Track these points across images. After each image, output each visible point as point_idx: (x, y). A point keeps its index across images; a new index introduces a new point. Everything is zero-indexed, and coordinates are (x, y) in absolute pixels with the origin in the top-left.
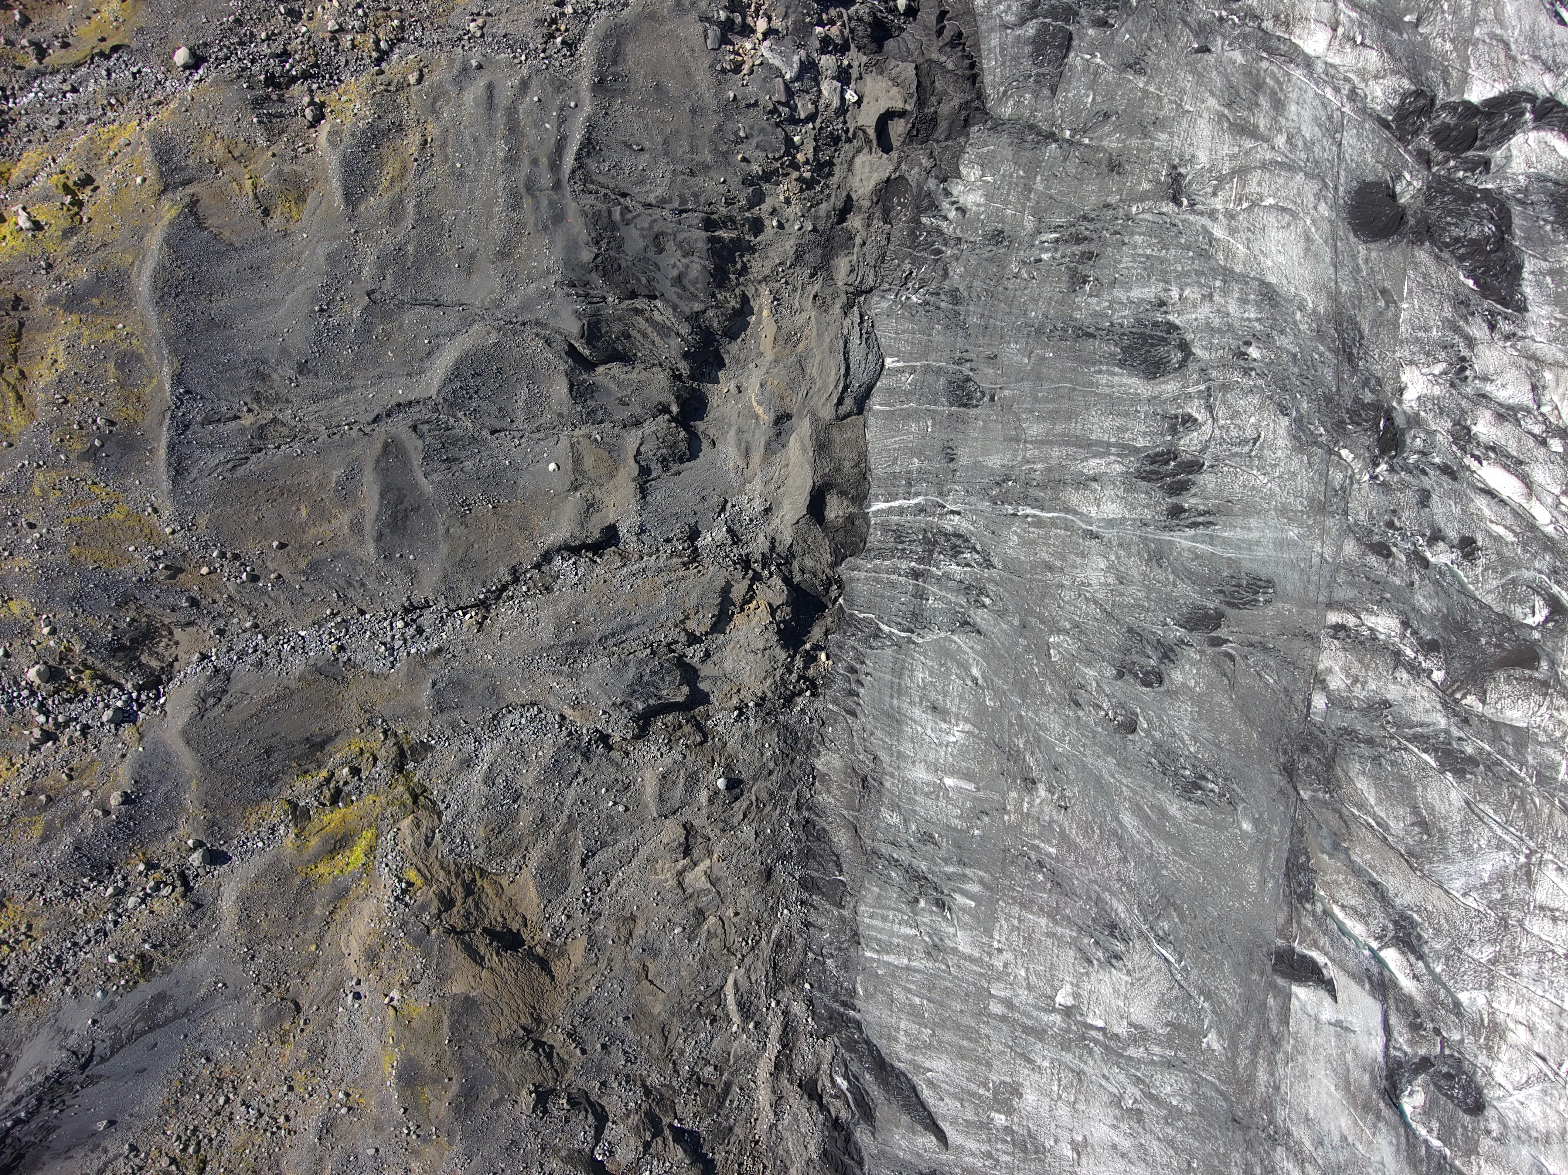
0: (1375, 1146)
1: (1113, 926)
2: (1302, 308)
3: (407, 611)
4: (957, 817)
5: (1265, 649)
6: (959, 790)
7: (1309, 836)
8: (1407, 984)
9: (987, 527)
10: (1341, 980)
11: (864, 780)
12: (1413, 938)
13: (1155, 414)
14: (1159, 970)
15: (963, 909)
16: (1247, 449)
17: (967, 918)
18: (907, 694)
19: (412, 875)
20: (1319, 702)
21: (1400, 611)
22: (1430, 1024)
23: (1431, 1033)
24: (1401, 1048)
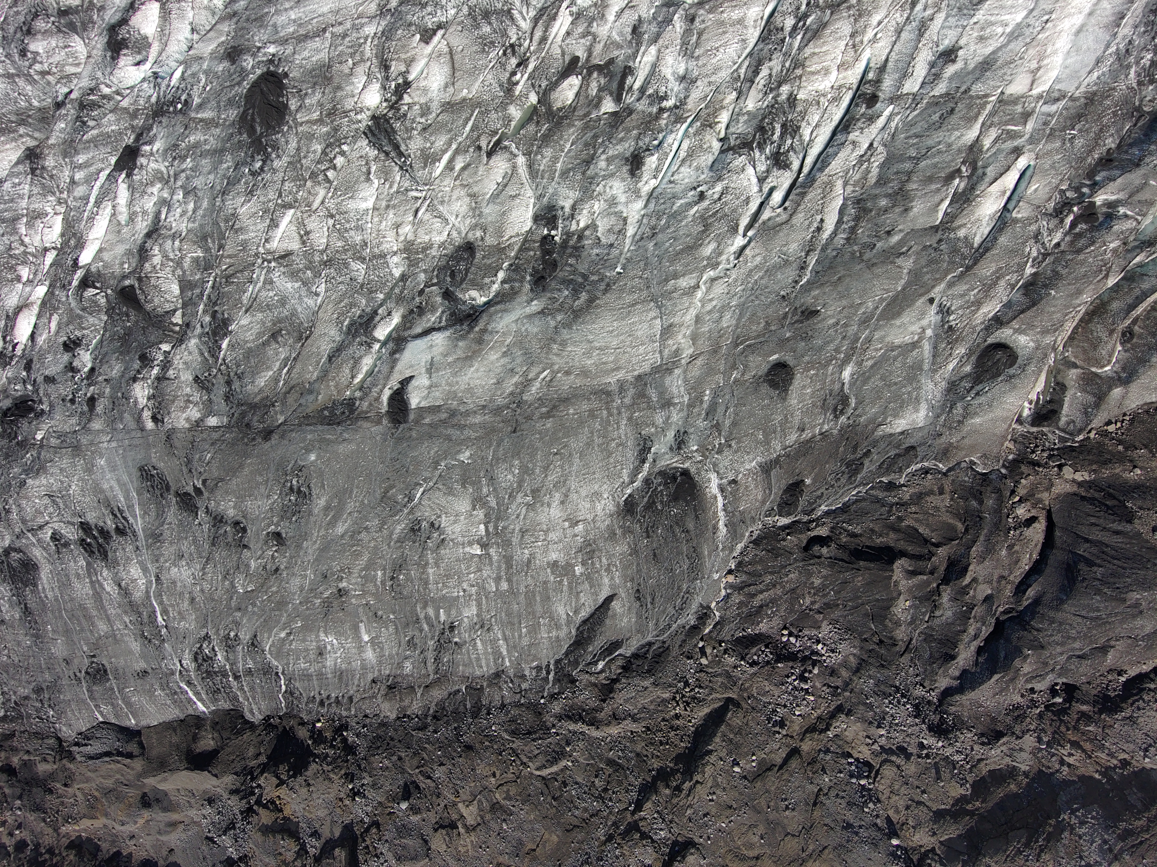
0: (505, 329)
1: (412, 530)
4: (387, 629)
5: (189, 462)
6: (368, 632)
7: (309, 410)
8: (396, 319)
9: (182, 642)
10: (397, 376)
11: (390, 687)
12: (362, 321)
13: (59, 558)
14: (430, 499)
15: (449, 615)
17: (453, 612)
18: (320, 670)
20: (213, 421)
21: (128, 384)
22: (417, 299)
23: (423, 297)
24: (441, 317)
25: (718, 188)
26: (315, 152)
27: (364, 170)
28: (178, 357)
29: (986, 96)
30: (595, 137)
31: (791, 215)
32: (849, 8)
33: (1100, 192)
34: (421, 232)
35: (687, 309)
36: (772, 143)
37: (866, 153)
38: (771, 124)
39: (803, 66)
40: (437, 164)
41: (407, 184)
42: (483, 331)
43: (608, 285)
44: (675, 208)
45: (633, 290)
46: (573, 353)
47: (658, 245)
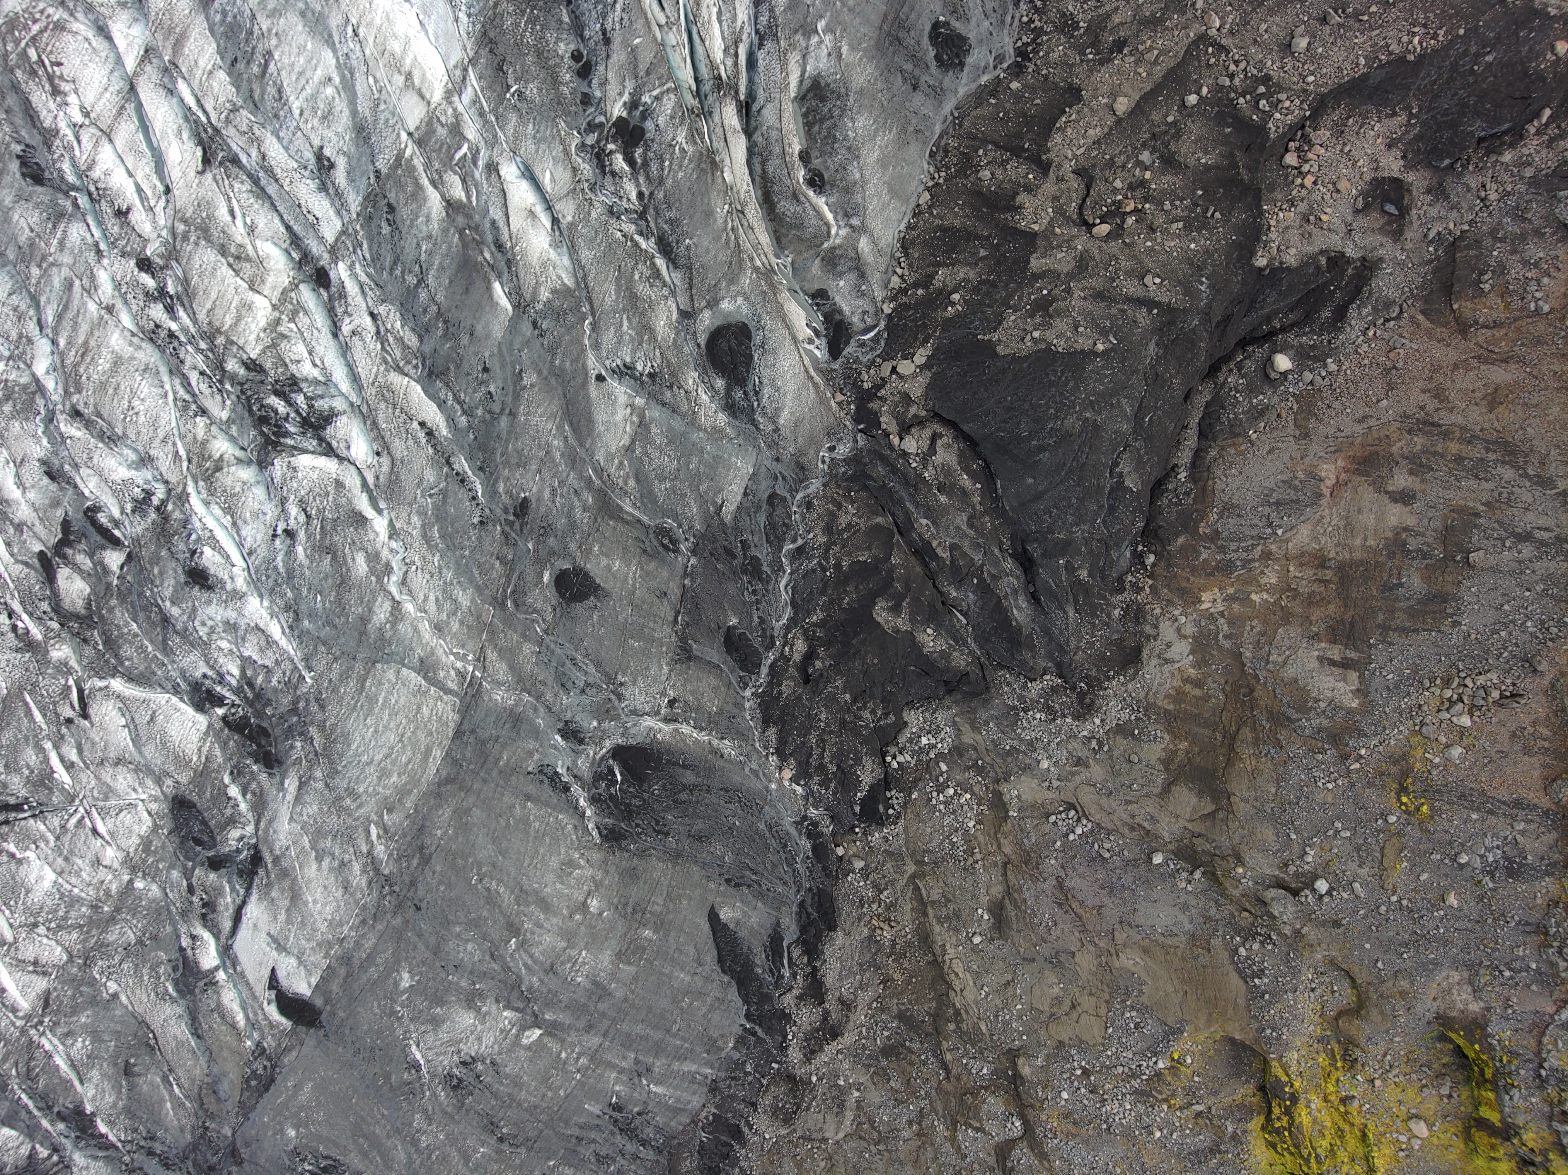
0: (293, 837)
1: (455, 1087)
7: (237, 1098)
8: (207, 937)
10: (260, 986)
12: (181, 970)
14: (430, 1049)
15: (597, 1102)
22: (195, 899)
23: (198, 892)
24: (233, 889)
25: (293, 510)
29: (399, 156)
30: (141, 595)
31: (389, 453)
32: (185, 237)
33: (609, 108)
34: (122, 840)
35: (416, 630)
36: (286, 419)
37: (378, 327)
38: (262, 406)
39: (218, 331)
40: (57, 775)
41: (56, 821)
42: (276, 860)
43: (317, 700)
44: (282, 570)
45: (345, 676)
46: (371, 789)
47: (312, 615)
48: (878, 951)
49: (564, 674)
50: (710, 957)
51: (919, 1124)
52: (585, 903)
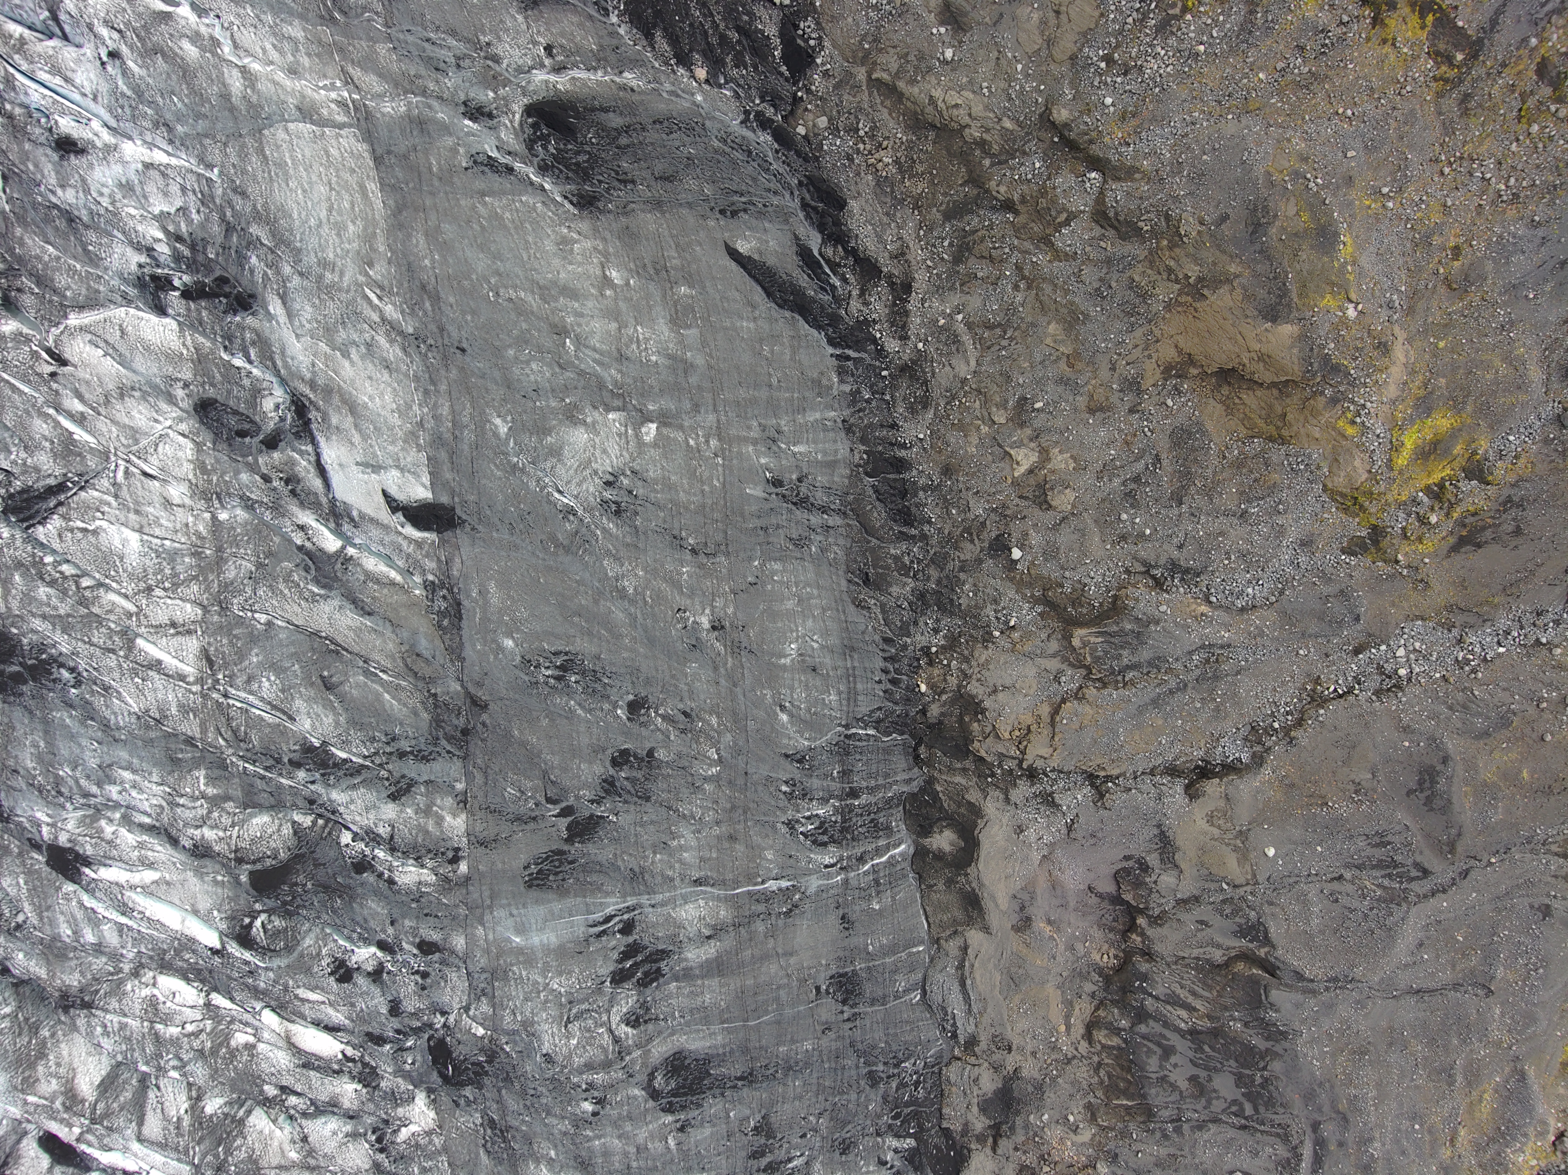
0: (310, 353)
1: (618, 512)
2: (550, 1162)
3: (1398, 686)
4: (776, 571)
5: (520, 817)
7: (442, 646)
8: (309, 518)
9: (798, 861)
10: (384, 514)
12: (313, 566)
13: (665, 1019)
14: (567, 481)
15: (755, 483)
16: (574, 1011)
18: (840, 674)
19: (1350, 431)
21: (399, 892)
22: (276, 483)
23: (273, 476)
24: (301, 453)
25: (104, 32)
26: (49, 597)
27: (80, 535)
28: (358, 818)
30: (35, 206)
34: (177, 472)
35: (276, 84)
40: (75, 437)
41: (105, 483)
42: (312, 384)
43: (235, 190)
44: (129, 93)
45: (243, 156)
46: (339, 250)
47: (180, 118)
48: (892, 186)
49: (431, 58)
50: (758, 294)
51: (1024, 278)
52: (605, 276)
